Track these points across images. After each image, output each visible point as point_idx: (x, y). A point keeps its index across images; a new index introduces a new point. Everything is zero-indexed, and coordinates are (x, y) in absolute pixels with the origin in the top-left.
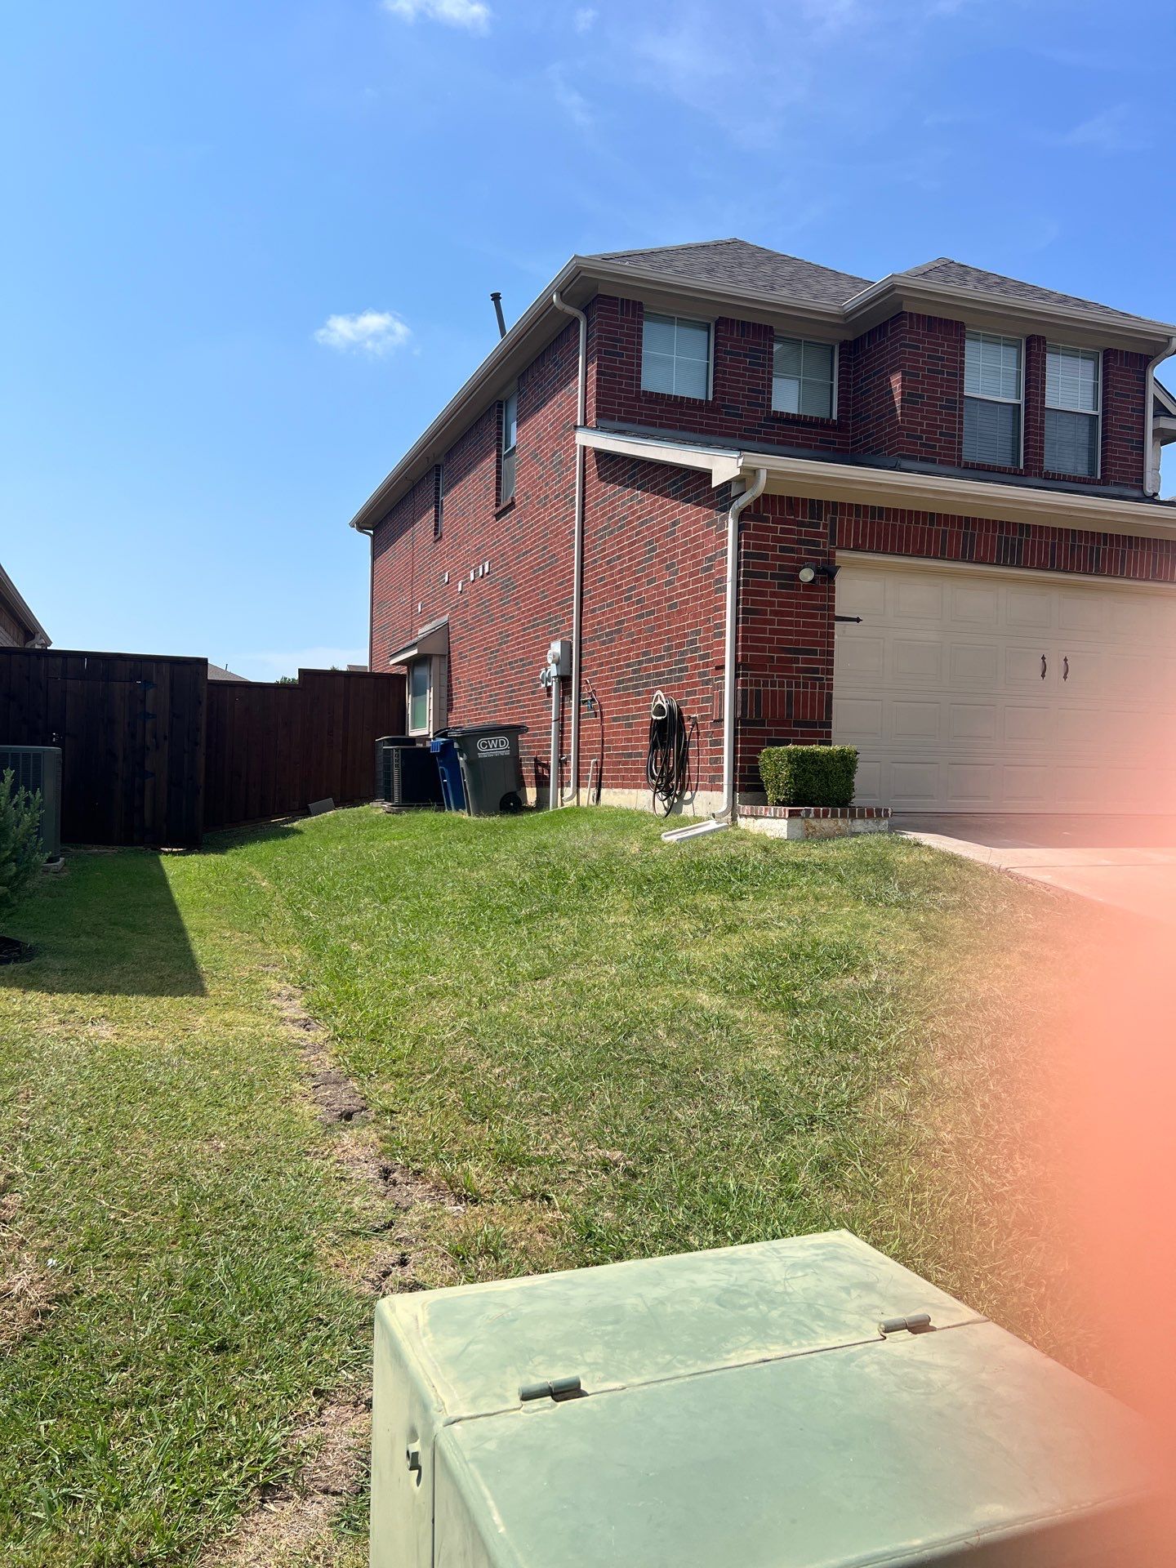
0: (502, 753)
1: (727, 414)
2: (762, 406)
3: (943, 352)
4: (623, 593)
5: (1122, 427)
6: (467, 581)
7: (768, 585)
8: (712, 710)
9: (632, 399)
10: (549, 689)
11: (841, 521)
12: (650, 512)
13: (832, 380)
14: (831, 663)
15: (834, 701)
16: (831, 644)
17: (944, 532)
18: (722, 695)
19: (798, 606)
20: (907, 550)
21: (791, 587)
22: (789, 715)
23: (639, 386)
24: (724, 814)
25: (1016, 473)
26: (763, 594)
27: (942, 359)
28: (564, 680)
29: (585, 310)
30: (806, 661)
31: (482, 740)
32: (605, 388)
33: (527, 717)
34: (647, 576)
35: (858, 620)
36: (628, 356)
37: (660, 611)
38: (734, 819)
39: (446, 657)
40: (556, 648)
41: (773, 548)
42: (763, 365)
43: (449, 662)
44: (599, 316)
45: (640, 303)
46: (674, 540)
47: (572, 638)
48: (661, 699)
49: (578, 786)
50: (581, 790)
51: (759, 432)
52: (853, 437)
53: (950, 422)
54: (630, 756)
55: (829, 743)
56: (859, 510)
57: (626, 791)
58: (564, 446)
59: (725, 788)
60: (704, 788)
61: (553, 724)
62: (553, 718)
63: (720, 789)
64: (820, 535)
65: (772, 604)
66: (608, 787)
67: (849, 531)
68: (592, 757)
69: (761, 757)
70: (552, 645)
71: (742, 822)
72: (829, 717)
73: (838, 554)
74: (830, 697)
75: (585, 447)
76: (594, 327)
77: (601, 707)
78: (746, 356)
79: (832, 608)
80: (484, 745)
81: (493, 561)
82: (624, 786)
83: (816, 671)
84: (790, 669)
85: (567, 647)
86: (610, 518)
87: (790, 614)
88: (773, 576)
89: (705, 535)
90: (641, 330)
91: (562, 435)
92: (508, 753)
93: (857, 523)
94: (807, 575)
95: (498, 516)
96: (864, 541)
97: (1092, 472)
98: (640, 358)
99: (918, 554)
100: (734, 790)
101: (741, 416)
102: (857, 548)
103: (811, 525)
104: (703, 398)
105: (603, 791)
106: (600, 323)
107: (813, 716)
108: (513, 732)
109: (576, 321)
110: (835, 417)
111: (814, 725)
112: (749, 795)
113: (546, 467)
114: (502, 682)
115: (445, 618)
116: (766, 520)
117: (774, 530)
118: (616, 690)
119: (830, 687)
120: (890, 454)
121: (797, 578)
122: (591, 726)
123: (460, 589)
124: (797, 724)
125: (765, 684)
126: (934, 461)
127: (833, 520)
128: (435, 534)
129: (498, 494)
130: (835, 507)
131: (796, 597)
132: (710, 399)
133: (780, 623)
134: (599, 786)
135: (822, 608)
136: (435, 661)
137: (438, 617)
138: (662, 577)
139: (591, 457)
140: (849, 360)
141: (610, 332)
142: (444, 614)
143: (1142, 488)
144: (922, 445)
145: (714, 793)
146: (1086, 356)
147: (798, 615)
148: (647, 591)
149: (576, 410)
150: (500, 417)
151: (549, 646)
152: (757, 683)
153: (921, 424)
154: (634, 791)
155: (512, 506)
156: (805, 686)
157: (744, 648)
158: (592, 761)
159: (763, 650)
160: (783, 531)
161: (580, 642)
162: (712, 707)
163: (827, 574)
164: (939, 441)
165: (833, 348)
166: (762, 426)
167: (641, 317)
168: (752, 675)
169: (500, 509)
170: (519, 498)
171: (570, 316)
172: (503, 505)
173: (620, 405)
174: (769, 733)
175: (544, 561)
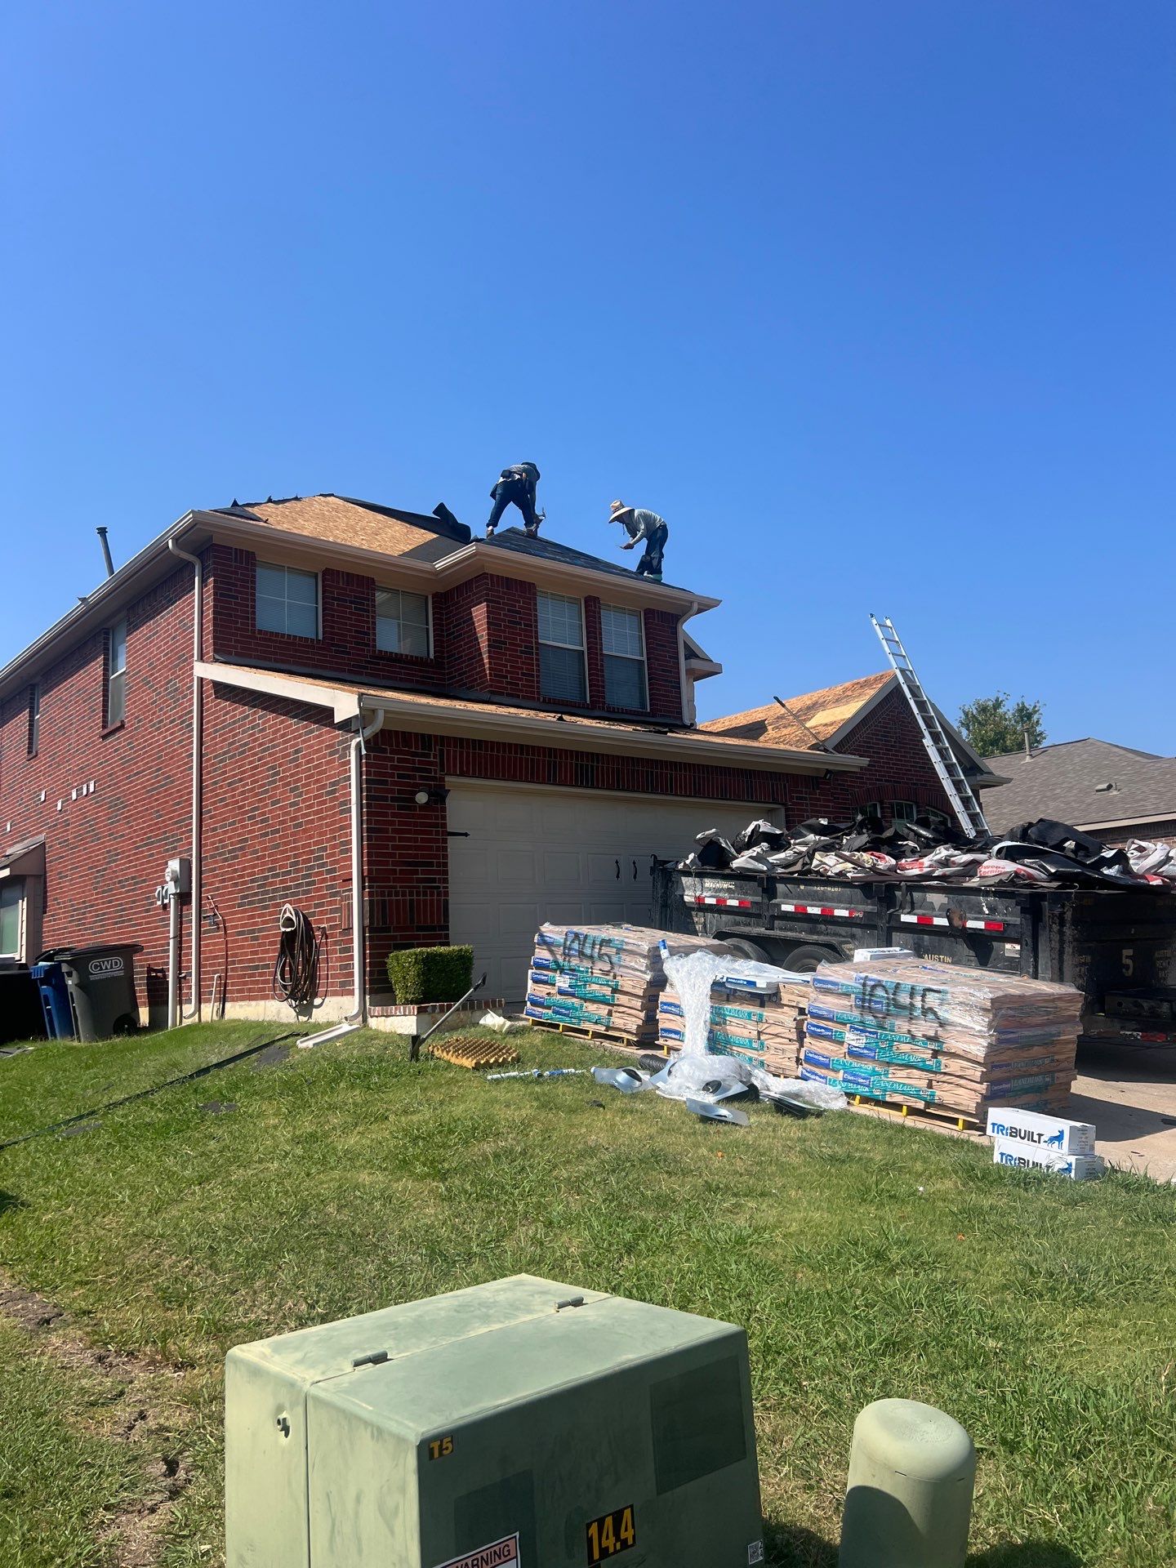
0: (116, 974)
1: (337, 652)
2: (368, 645)
3: (520, 607)
4: (246, 812)
5: (663, 670)
6: (67, 800)
7: (388, 807)
8: (341, 920)
9: (248, 637)
10: (165, 907)
11: (448, 751)
12: (272, 740)
13: (427, 624)
14: (446, 873)
15: (450, 906)
16: (445, 857)
17: (532, 760)
18: (350, 907)
19: (415, 824)
20: (503, 775)
21: (409, 808)
22: (412, 920)
23: (254, 625)
24: (356, 1016)
25: (584, 706)
26: (386, 815)
27: (519, 613)
28: (183, 898)
29: (200, 556)
30: (424, 872)
31: (95, 962)
32: (222, 626)
33: (139, 936)
34: (270, 797)
35: (466, 835)
36: (242, 599)
37: (284, 829)
38: (365, 1020)
39: (42, 878)
40: (174, 865)
41: (392, 775)
42: (368, 611)
43: (45, 882)
44: (214, 563)
45: (253, 553)
46: (297, 766)
47: (191, 855)
48: (289, 910)
49: (200, 1003)
50: (203, 1006)
51: (366, 668)
52: (448, 674)
53: (529, 664)
54: (257, 967)
55: (448, 944)
56: (461, 742)
57: (253, 1003)
58: (179, 676)
59: (357, 992)
60: (335, 994)
61: (171, 941)
62: (171, 935)
63: (351, 993)
64: (430, 763)
65: (393, 823)
66: (233, 1000)
67: (455, 759)
68: (215, 972)
69: (389, 961)
70: (170, 863)
71: (373, 1023)
72: (446, 919)
73: (447, 779)
74: (446, 902)
75: (202, 679)
76: (209, 572)
77: (224, 922)
78: (351, 602)
79: (444, 825)
80: (96, 967)
81: (99, 781)
82: (250, 998)
83: (434, 880)
84: (411, 881)
85: (186, 865)
86: (231, 744)
87: (409, 832)
88: (393, 799)
89: (328, 763)
90: (254, 577)
91: (178, 665)
92: (121, 973)
93: (461, 753)
94: (422, 798)
95: (104, 737)
96: (468, 768)
97: (643, 706)
98: (254, 601)
99: (513, 778)
100: (365, 994)
101: (349, 653)
102: (462, 774)
103: (423, 755)
104: (314, 637)
105: (228, 1005)
106: (215, 569)
107: (432, 921)
108: (128, 951)
109: (189, 566)
110: (432, 656)
111: (433, 928)
112: (379, 997)
113: (160, 693)
114: (110, 901)
115: (41, 838)
116: (385, 751)
117: (392, 760)
118: (240, 905)
119: (446, 894)
120: (481, 689)
121: (413, 800)
122: (215, 941)
123: (59, 808)
124: (420, 929)
125: (390, 895)
126: (518, 696)
127: (441, 751)
128: (29, 752)
129: (104, 716)
130: (443, 740)
131: (413, 816)
132: (320, 637)
133: (401, 840)
134: (224, 1001)
135: (436, 825)
136: (29, 883)
137: (31, 836)
138: (287, 798)
139: (208, 688)
140: (441, 608)
141: (225, 577)
142: (40, 833)
143: (681, 719)
144: (508, 683)
145: (345, 998)
146: (632, 613)
147: (416, 832)
148: (270, 811)
149: (193, 643)
150: (106, 644)
151: (166, 863)
152: (382, 894)
153: (506, 666)
154: (262, 1003)
155: (122, 727)
156: (425, 894)
157: (369, 863)
158: (216, 976)
159: (386, 863)
160: (399, 760)
161: (200, 859)
162: (341, 917)
163: (439, 796)
164: (521, 680)
165: (427, 597)
166: (369, 662)
167: (254, 565)
168: (377, 887)
169: (106, 731)
170: (129, 722)
171: (182, 560)
172: (111, 728)
173: (236, 641)
174: (394, 938)
175: (159, 782)
